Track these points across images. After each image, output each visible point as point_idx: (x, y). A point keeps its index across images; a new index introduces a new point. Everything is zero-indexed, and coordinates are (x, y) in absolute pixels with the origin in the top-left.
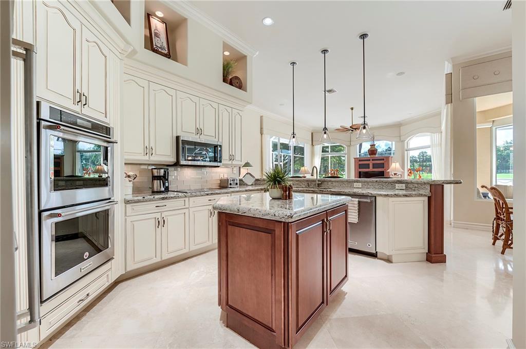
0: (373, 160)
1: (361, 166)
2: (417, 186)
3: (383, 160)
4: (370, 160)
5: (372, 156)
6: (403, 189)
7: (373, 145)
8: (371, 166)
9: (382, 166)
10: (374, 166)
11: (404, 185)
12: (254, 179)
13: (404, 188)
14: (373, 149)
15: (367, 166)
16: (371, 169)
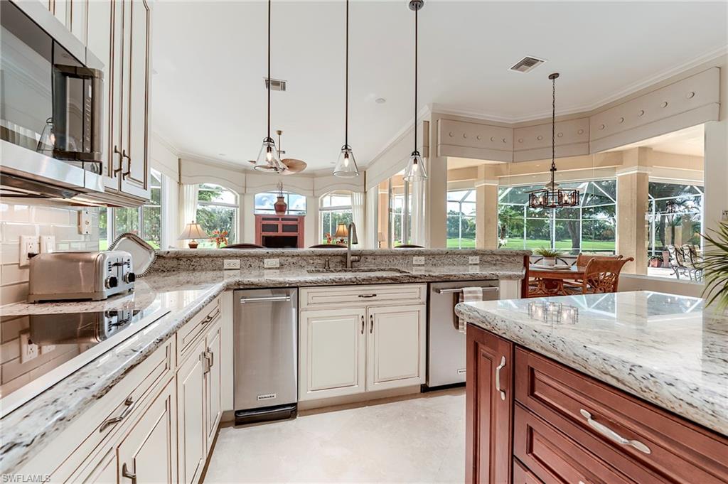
0: (282, 220)
1: (265, 228)
2: (499, 258)
3: (296, 220)
4: (278, 219)
5: (280, 214)
6: (476, 264)
7: (281, 198)
8: (280, 228)
9: (295, 228)
10: (285, 228)
11: (478, 257)
12: (152, 257)
13: (478, 262)
14: (282, 203)
15: (275, 228)
16: (280, 233)
